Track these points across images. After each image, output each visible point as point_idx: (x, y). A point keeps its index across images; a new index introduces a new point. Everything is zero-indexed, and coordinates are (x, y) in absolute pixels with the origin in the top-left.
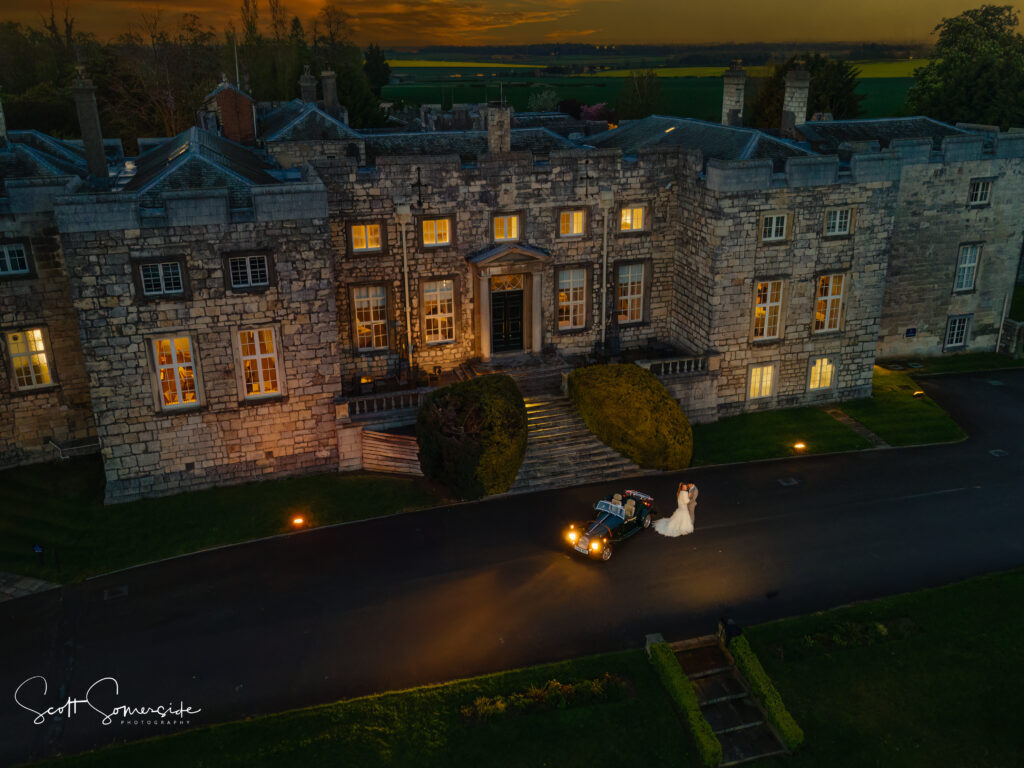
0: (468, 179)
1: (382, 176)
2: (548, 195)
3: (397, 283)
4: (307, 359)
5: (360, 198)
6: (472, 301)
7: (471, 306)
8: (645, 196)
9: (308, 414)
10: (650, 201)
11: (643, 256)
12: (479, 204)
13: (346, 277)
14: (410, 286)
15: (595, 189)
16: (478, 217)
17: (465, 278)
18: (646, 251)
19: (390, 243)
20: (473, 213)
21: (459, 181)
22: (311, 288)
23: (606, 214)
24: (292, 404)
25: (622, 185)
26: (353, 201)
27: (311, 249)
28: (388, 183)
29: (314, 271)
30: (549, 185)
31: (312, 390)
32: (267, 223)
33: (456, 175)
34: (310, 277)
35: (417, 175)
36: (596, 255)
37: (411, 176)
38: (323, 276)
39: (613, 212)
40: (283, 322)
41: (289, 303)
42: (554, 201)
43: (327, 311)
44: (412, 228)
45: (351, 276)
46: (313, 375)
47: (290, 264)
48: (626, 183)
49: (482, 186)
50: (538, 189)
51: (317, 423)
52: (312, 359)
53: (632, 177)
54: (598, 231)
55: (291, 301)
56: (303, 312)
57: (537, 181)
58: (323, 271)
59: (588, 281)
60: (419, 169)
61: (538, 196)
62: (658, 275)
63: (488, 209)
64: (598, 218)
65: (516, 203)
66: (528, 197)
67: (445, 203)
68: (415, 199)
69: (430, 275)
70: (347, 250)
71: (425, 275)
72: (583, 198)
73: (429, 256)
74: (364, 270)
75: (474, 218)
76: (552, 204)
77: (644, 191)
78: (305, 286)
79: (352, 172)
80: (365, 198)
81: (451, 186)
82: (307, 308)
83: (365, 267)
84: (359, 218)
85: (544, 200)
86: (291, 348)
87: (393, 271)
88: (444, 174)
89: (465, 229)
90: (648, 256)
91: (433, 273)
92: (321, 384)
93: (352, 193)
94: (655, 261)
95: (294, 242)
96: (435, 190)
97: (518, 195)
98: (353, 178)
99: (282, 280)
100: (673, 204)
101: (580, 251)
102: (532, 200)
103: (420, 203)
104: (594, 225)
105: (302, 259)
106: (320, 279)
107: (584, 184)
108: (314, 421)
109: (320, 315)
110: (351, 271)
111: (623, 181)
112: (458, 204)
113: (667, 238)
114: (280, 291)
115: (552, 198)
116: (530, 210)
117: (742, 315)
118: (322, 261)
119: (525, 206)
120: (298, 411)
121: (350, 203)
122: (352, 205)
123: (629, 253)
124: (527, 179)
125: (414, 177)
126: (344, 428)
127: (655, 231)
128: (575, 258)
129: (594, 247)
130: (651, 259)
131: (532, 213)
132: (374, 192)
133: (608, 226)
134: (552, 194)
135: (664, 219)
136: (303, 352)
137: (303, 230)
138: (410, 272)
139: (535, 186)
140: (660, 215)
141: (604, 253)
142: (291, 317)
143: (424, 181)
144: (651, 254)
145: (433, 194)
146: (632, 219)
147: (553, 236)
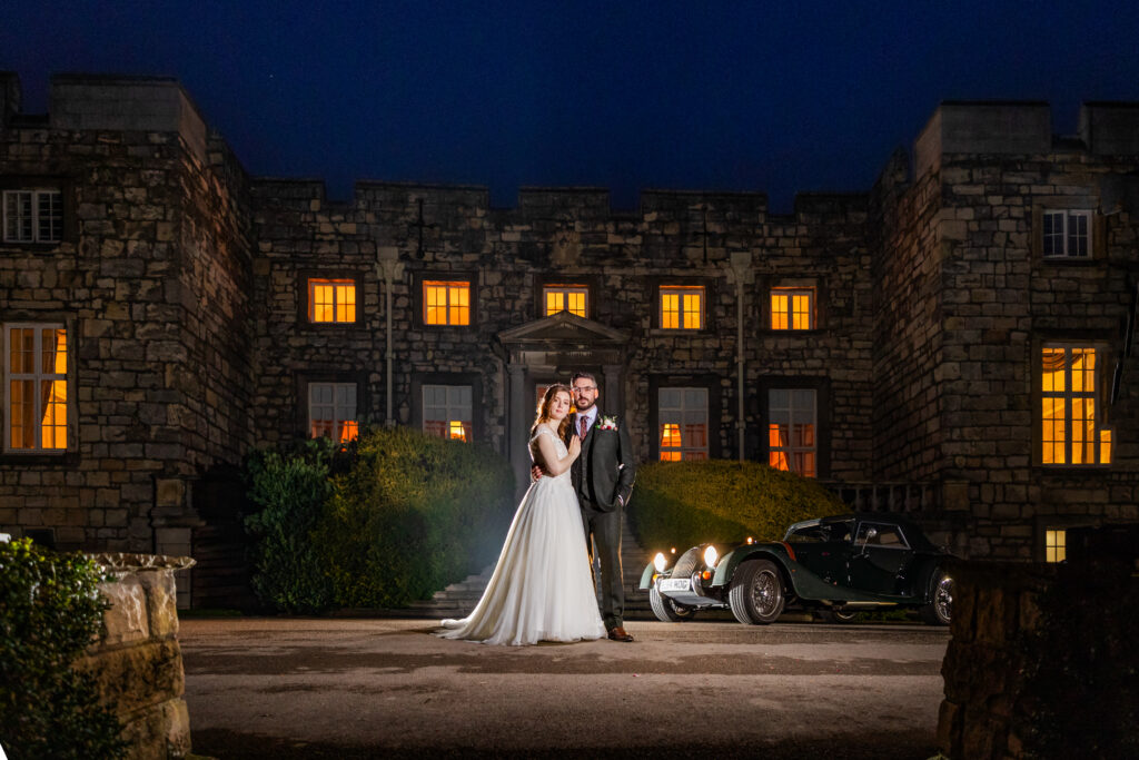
0: (501, 220)
1: (362, 205)
2: (635, 256)
3: (375, 377)
4: (120, 389)
5: (325, 238)
6: (501, 421)
7: (501, 430)
8: (811, 270)
9: (112, 498)
10: (820, 279)
11: (813, 373)
12: (517, 261)
13: (294, 359)
14: (395, 384)
15: (720, 252)
16: (517, 281)
17: (491, 381)
18: (817, 363)
19: (367, 311)
20: (506, 275)
21: (486, 224)
22: (136, 256)
23: (739, 292)
24: (84, 473)
25: (769, 249)
26: (314, 240)
27: (141, 184)
28: (370, 217)
29: (144, 224)
30: (638, 240)
31: (126, 451)
32: (71, 132)
33: (480, 213)
34: (135, 235)
35: (417, 209)
36: (724, 364)
37: (408, 210)
38: (160, 237)
39: (753, 292)
40: (83, 312)
41: (96, 278)
42: (647, 265)
43: (164, 301)
44: (405, 290)
45: (302, 360)
46: (127, 420)
47: (102, 207)
48: (776, 246)
49: (523, 233)
50: (620, 246)
51: (129, 518)
52: (129, 390)
53: (785, 237)
54: (728, 323)
55: (98, 275)
56: (118, 298)
57: (618, 232)
58: (161, 228)
59: (711, 406)
60: (421, 202)
61: (618, 256)
62: (842, 410)
63: (531, 269)
64: (726, 300)
65: (581, 264)
66: (600, 257)
67: (461, 254)
68: (412, 247)
69: (431, 369)
70: (298, 316)
71: (422, 369)
72: (699, 263)
73: (430, 338)
74: (322, 351)
75: (508, 283)
76: (643, 272)
77: (808, 262)
78: (125, 250)
79: (314, 198)
80: (333, 237)
81: (472, 230)
82: (127, 292)
83: (326, 346)
84: (320, 267)
85: (628, 264)
86: (93, 364)
87: (370, 356)
88: (461, 210)
89: (492, 299)
90: (822, 373)
91: (436, 366)
92: (143, 441)
93: (314, 228)
94: (834, 385)
95: (114, 170)
96: (445, 234)
97: (584, 253)
98: (315, 205)
99: (86, 234)
100: (861, 286)
101: (696, 355)
102: (608, 262)
103: (420, 254)
104: (721, 313)
105: (125, 200)
106: (153, 241)
107: (699, 243)
108: (124, 514)
109: (150, 307)
110: (303, 349)
111: (770, 241)
112: (482, 257)
113: (857, 344)
114: (81, 253)
115: (643, 261)
116: (607, 278)
117: (1011, 408)
118: (160, 210)
119: (597, 271)
120: (96, 488)
121: (309, 243)
122: (312, 248)
123: (785, 365)
124: (600, 227)
125: (412, 213)
126: (170, 526)
127: (832, 330)
128: (687, 365)
129: (720, 349)
130: (827, 379)
131: (610, 284)
132: (350, 228)
133: (745, 316)
134: (642, 255)
135: (848, 311)
136: (115, 375)
137: (132, 151)
138: (397, 362)
139: (613, 239)
140: (841, 304)
141: (740, 359)
142: (97, 304)
143: (427, 218)
144: (828, 370)
145: (441, 239)
146: (791, 310)
147: (646, 324)
